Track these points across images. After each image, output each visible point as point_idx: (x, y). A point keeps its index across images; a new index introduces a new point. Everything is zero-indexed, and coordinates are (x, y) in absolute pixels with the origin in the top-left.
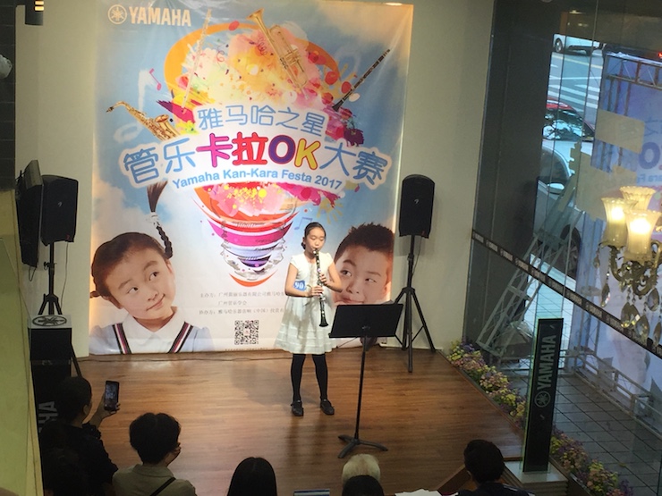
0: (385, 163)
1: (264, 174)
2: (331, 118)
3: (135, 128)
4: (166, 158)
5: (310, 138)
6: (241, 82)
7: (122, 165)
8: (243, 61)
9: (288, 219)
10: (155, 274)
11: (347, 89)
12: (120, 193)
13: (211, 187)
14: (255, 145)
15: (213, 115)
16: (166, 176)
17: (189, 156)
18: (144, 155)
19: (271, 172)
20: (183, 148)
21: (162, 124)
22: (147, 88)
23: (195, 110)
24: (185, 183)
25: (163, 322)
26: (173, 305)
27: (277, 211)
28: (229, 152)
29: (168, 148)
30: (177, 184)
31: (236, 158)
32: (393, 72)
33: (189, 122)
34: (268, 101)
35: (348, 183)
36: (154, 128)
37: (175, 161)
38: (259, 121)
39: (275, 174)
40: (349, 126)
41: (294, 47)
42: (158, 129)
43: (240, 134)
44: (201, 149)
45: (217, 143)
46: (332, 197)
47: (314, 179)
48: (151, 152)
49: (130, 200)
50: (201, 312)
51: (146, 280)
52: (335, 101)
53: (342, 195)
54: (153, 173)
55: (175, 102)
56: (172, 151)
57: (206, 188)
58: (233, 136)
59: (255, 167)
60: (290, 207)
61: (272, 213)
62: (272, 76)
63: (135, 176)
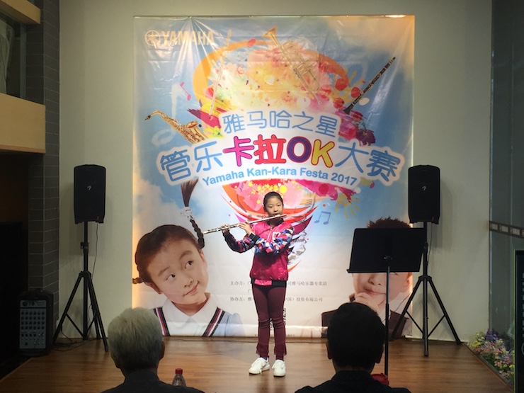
0: (398, 161)
1: (283, 172)
2: (343, 121)
3: (168, 134)
4: (196, 159)
5: (325, 139)
6: (259, 91)
7: (159, 165)
8: (261, 72)
9: (309, 213)
10: (190, 263)
11: (357, 95)
12: (158, 189)
13: (237, 184)
14: (275, 146)
15: (235, 120)
16: (197, 174)
17: (217, 157)
18: (178, 156)
19: (290, 171)
20: (211, 149)
21: (192, 129)
22: (179, 98)
23: (221, 116)
24: (214, 181)
25: (198, 307)
26: (206, 291)
27: (297, 205)
28: (251, 152)
29: (198, 150)
30: (207, 181)
31: (257, 157)
32: (400, 78)
33: (216, 127)
34: (285, 107)
35: (363, 179)
36: (186, 133)
37: (205, 161)
38: (277, 125)
39: (294, 172)
40: (361, 127)
41: (305, 57)
42: (190, 135)
43: (260, 136)
44: (227, 151)
45: (241, 145)
46: (348, 193)
47: (330, 176)
48: (184, 154)
49: (166, 197)
50: (232, 299)
51: (183, 268)
52: (346, 105)
53: (358, 191)
54: (186, 173)
55: (203, 110)
56: (201, 153)
57: (233, 185)
58: (254, 138)
59: (275, 165)
60: (309, 202)
61: (294, 207)
62: (286, 85)
63: (170, 175)
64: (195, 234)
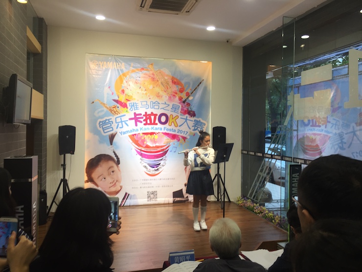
0: (205, 125)
1: (156, 129)
2: (182, 106)
3: (103, 111)
4: (116, 123)
5: (175, 114)
6: (145, 92)
7: (98, 126)
8: (146, 83)
9: (167, 147)
10: (113, 172)
11: (188, 95)
12: (97, 137)
13: (135, 135)
14: (153, 117)
15: (135, 105)
16: (116, 130)
17: (126, 122)
18: (107, 121)
19: (159, 128)
20: (124, 119)
21: (114, 109)
22: (108, 94)
23: (128, 103)
24: (124, 133)
25: (116, 193)
26: (121, 185)
27: (162, 144)
28: (142, 120)
29: (117, 119)
30: (121, 133)
31: (145, 122)
32: (205, 89)
33: (125, 108)
34: (157, 99)
35: (190, 132)
36: (111, 111)
37: (120, 124)
38: (153, 107)
39: (161, 129)
40: (190, 109)
41: (166, 78)
42: (112, 111)
43: (146, 113)
44: (131, 119)
45: (137, 117)
46: (184, 138)
47: (177, 131)
48: (110, 120)
49: (101, 141)
50: (133, 188)
51: (109, 174)
52: (184, 100)
53: (188, 137)
54: (111, 129)
55: (120, 100)
56: (119, 120)
57: (133, 135)
58: (143, 113)
59: (153, 126)
60: (168, 143)
61: (161, 145)
62: (158, 89)
63: (104, 130)
64: (115, 158)
